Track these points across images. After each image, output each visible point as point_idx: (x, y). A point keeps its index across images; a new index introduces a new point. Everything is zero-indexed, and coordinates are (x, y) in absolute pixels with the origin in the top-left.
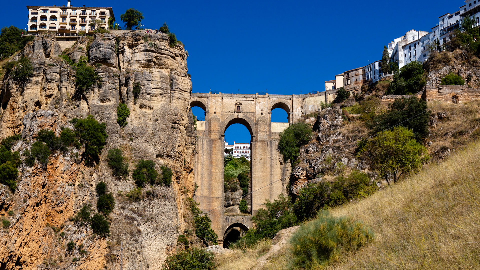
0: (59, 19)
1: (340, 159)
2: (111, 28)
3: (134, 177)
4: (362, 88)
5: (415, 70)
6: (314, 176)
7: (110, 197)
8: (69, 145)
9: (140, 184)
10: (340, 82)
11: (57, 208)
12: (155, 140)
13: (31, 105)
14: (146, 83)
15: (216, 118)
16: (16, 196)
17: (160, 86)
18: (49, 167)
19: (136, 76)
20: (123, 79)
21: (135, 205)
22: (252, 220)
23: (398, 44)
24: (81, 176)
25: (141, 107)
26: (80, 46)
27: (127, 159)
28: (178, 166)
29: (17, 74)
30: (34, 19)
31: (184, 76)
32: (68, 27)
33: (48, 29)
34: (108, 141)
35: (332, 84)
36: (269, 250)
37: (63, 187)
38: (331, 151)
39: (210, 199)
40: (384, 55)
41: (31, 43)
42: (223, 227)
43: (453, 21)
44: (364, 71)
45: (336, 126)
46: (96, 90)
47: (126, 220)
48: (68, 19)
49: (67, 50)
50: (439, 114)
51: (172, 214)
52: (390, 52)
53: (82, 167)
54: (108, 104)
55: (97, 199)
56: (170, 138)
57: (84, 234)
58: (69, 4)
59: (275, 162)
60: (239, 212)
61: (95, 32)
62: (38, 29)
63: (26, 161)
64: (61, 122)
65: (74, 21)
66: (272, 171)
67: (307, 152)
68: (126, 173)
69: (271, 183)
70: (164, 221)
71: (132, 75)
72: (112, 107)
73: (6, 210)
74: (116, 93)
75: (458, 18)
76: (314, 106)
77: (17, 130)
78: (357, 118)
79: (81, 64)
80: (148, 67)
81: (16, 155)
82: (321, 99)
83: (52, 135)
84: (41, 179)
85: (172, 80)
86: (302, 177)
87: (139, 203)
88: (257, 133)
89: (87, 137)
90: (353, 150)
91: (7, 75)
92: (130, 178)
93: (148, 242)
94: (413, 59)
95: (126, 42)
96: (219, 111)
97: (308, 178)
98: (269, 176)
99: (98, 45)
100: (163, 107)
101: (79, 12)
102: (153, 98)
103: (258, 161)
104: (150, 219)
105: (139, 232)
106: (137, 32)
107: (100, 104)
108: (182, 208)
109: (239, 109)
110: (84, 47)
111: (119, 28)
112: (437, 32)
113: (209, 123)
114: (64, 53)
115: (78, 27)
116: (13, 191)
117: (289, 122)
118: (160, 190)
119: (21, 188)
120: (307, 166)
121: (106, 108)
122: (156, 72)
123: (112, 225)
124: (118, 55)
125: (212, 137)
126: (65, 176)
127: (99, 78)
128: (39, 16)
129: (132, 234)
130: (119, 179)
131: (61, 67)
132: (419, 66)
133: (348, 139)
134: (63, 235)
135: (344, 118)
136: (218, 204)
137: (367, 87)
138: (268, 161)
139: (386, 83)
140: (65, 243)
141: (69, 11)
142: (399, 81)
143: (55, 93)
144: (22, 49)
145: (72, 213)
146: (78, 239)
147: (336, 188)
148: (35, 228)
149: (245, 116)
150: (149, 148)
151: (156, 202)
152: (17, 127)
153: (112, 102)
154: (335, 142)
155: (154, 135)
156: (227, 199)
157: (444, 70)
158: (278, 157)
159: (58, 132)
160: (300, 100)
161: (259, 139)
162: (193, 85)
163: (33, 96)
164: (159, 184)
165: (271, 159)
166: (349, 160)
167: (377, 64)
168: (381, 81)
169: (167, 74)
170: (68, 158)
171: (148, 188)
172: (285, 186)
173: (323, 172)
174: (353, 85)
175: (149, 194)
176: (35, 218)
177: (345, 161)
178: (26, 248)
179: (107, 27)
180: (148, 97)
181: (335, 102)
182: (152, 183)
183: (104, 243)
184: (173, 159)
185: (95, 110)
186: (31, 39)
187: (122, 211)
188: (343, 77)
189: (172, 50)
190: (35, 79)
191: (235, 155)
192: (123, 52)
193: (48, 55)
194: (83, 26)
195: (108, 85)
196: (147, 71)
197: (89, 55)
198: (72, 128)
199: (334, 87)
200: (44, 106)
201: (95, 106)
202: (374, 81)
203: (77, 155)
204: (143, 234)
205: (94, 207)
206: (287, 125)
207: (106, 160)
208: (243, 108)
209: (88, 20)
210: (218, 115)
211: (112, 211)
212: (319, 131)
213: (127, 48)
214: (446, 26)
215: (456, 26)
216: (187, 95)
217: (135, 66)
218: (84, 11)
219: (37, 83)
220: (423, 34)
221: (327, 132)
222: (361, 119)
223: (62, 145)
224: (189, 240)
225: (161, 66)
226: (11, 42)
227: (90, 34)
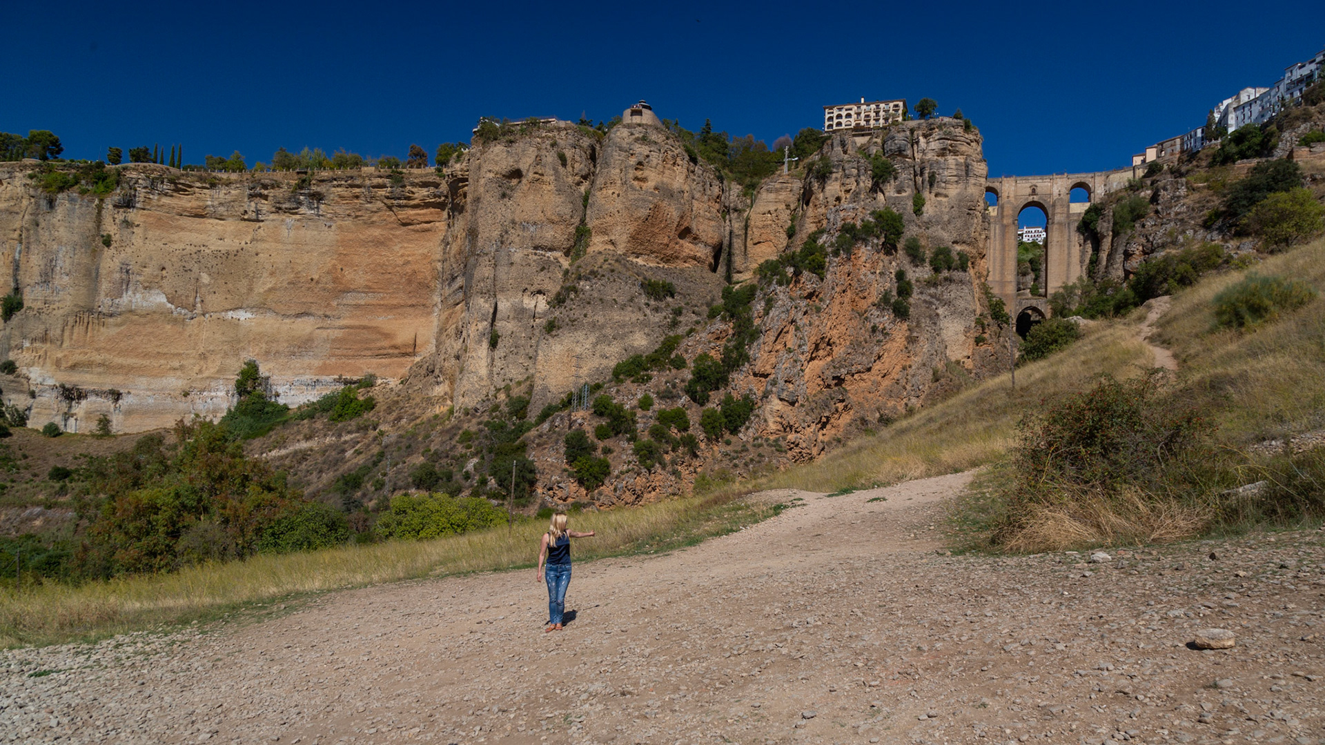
0: (854, 116)
1: (1184, 232)
2: (904, 120)
3: (931, 263)
4: (1179, 159)
5: (1250, 133)
6: (1152, 251)
7: (909, 283)
8: (869, 236)
9: (937, 270)
10: (1151, 155)
11: (860, 295)
12: (950, 227)
13: (832, 200)
14: (941, 171)
15: (1009, 202)
16: (824, 284)
17: (955, 173)
18: (853, 257)
19: (931, 165)
20: (918, 169)
21: (932, 290)
22: (1046, 303)
23: (1227, 106)
24: (881, 264)
25: (936, 195)
26: (875, 140)
27: (923, 247)
28: (974, 251)
29: (818, 172)
30: (831, 119)
31: (980, 161)
32: (863, 123)
33: (843, 126)
34: (905, 230)
35: (1142, 158)
36: (1145, 318)
37: (865, 275)
38: (1172, 224)
39: (1003, 284)
40: (1209, 119)
41: (829, 142)
42: (1016, 310)
43: (1305, 71)
44: (1182, 139)
45: (1179, 197)
46: (892, 182)
47: (923, 305)
48: (863, 115)
49: (862, 145)
50: (1312, 176)
51: (969, 298)
52: (1217, 116)
53: (882, 256)
54: (904, 194)
55: (896, 285)
56: (966, 224)
57: (886, 318)
58: (863, 100)
59: (1073, 244)
60: (1030, 295)
61: (889, 125)
62: (835, 128)
63: (832, 252)
64: (860, 215)
65: (868, 116)
66: (1069, 254)
67: (1143, 226)
68: (923, 260)
69: (1069, 265)
70: (961, 304)
71: (927, 165)
72: (908, 197)
73: (817, 296)
74: (911, 183)
75: (1313, 66)
76: (1119, 183)
77: (819, 225)
78: (1204, 187)
79: (877, 158)
80: (943, 155)
81: (822, 247)
82: (1129, 175)
83: (854, 226)
84: (847, 268)
85: (967, 166)
86: (1137, 252)
87: (936, 288)
88: (1053, 215)
89: (886, 228)
90: (1200, 221)
91: (808, 175)
92: (927, 264)
93: (946, 325)
94: (1247, 121)
95: (920, 133)
96: (1012, 195)
97: (1144, 253)
98: (1066, 257)
99: (893, 138)
100: (959, 194)
101: (873, 106)
102: (948, 186)
103: (1054, 243)
104: (948, 303)
105: (937, 315)
106: (931, 121)
107: (896, 195)
108: (977, 292)
109: (1034, 192)
110: (879, 140)
111: (912, 119)
112: (1281, 87)
113: (1002, 208)
114: (860, 148)
115: (872, 122)
116: (822, 280)
117: (1090, 201)
118: (957, 275)
119: (828, 276)
120: (1143, 240)
121: (902, 199)
122: (951, 159)
123: (911, 310)
124: (912, 146)
125: (1005, 222)
126: (867, 265)
127: (895, 170)
128: (835, 115)
129: (930, 317)
130: (917, 266)
131: (858, 162)
132: (1255, 128)
133: (1193, 210)
134: (866, 319)
135: (1187, 188)
136: (1011, 289)
137: (1185, 157)
138: (1066, 243)
139: (1211, 152)
140: (869, 326)
141: (864, 107)
142: (1227, 148)
143: (853, 188)
144: (821, 148)
145: (874, 297)
146: (880, 322)
147: (1182, 261)
148: (842, 312)
149: (1040, 198)
150: (945, 235)
151: (953, 286)
152: (819, 222)
153: (908, 192)
154: (1177, 214)
155: (949, 222)
156: (1018, 283)
157: (1303, 128)
158: (1076, 238)
159: (859, 224)
160: (1103, 178)
161: (1056, 221)
162: (989, 170)
163: (833, 192)
164: (956, 269)
165: (1069, 240)
166: (1195, 232)
167: (1199, 131)
168: (1203, 149)
169: (962, 161)
170: (869, 248)
171: (945, 273)
172: (1084, 268)
173: (1163, 246)
174: (1168, 157)
175: (946, 279)
176: (842, 303)
177: (1190, 233)
178: (835, 331)
179: (900, 119)
180: (943, 185)
181: (1144, 177)
182: (949, 269)
183: (905, 326)
184: (969, 244)
185: (892, 201)
186: (829, 138)
187: (920, 296)
188: (1155, 150)
189: (967, 136)
190: (834, 176)
191: (1025, 239)
192: (917, 143)
193: (845, 152)
194: (877, 120)
195: (904, 176)
196: (941, 159)
197: (883, 149)
198: (871, 219)
199: (1144, 161)
200: (843, 200)
201: (891, 198)
202: (1195, 150)
203: (877, 245)
204: (941, 317)
205: (894, 293)
206: (1087, 206)
207: (904, 249)
208: (1038, 190)
209: (882, 113)
210: (1012, 199)
211: (910, 296)
212: (1158, 204)
213: (921, 138)
214: (1294, 78)
215: (1310, 76)
216: (983, 180)
217: (930, 156)
218: (878, 106)
219: (836, 179)
220: (1263, 90)
221: (1167, 204)
222: (1209, 188)
223: (864, 236)
224: (986, 323)
225: (955, 153)
226: (809, 142)
227: (884, 128)
